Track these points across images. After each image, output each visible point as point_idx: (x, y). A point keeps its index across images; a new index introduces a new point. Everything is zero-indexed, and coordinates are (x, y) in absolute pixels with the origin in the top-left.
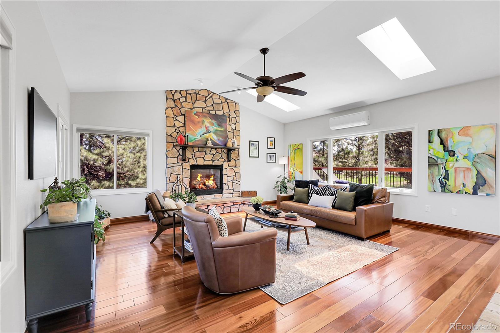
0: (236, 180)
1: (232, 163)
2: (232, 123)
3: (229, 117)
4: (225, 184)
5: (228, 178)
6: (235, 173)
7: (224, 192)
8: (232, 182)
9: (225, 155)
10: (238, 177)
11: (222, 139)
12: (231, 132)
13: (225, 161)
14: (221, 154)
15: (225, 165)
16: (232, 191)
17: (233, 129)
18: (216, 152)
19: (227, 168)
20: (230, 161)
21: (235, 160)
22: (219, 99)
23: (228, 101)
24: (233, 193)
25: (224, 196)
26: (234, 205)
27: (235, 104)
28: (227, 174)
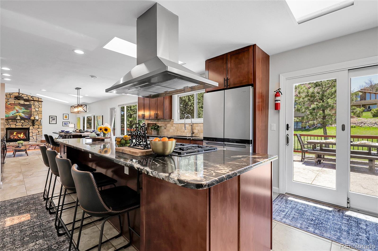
0: (39, 135)
1: (36, 126)
2: (36, 108)
3: (34, 105)
4: (31, 136)
5: (33, 134)
6: (39, 131)
7: (30, 140)
8: (36, 136)
9: (31, 123)
10: (41, 133)
11: (28, 116)
12: (35, 112)
13: (31, 126)
14: (28, 122)
15: (31, 128)
16: (36, 140)
17: (37, 111)
18: (24, 122)
19: (32, 129)
20: (34, 126)
21: (39, 125)
22: (27, 96)
23: (33, 97)
24: (36, 141)
25: (30, 142)
26: (32, 146)
27: (39, 99)
28: (32, 132)
